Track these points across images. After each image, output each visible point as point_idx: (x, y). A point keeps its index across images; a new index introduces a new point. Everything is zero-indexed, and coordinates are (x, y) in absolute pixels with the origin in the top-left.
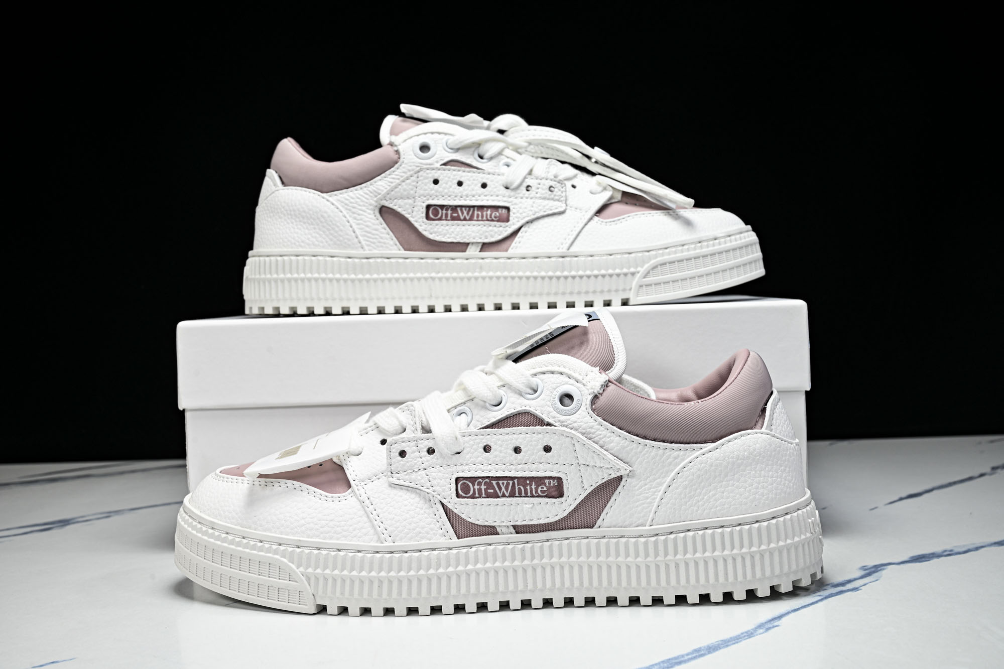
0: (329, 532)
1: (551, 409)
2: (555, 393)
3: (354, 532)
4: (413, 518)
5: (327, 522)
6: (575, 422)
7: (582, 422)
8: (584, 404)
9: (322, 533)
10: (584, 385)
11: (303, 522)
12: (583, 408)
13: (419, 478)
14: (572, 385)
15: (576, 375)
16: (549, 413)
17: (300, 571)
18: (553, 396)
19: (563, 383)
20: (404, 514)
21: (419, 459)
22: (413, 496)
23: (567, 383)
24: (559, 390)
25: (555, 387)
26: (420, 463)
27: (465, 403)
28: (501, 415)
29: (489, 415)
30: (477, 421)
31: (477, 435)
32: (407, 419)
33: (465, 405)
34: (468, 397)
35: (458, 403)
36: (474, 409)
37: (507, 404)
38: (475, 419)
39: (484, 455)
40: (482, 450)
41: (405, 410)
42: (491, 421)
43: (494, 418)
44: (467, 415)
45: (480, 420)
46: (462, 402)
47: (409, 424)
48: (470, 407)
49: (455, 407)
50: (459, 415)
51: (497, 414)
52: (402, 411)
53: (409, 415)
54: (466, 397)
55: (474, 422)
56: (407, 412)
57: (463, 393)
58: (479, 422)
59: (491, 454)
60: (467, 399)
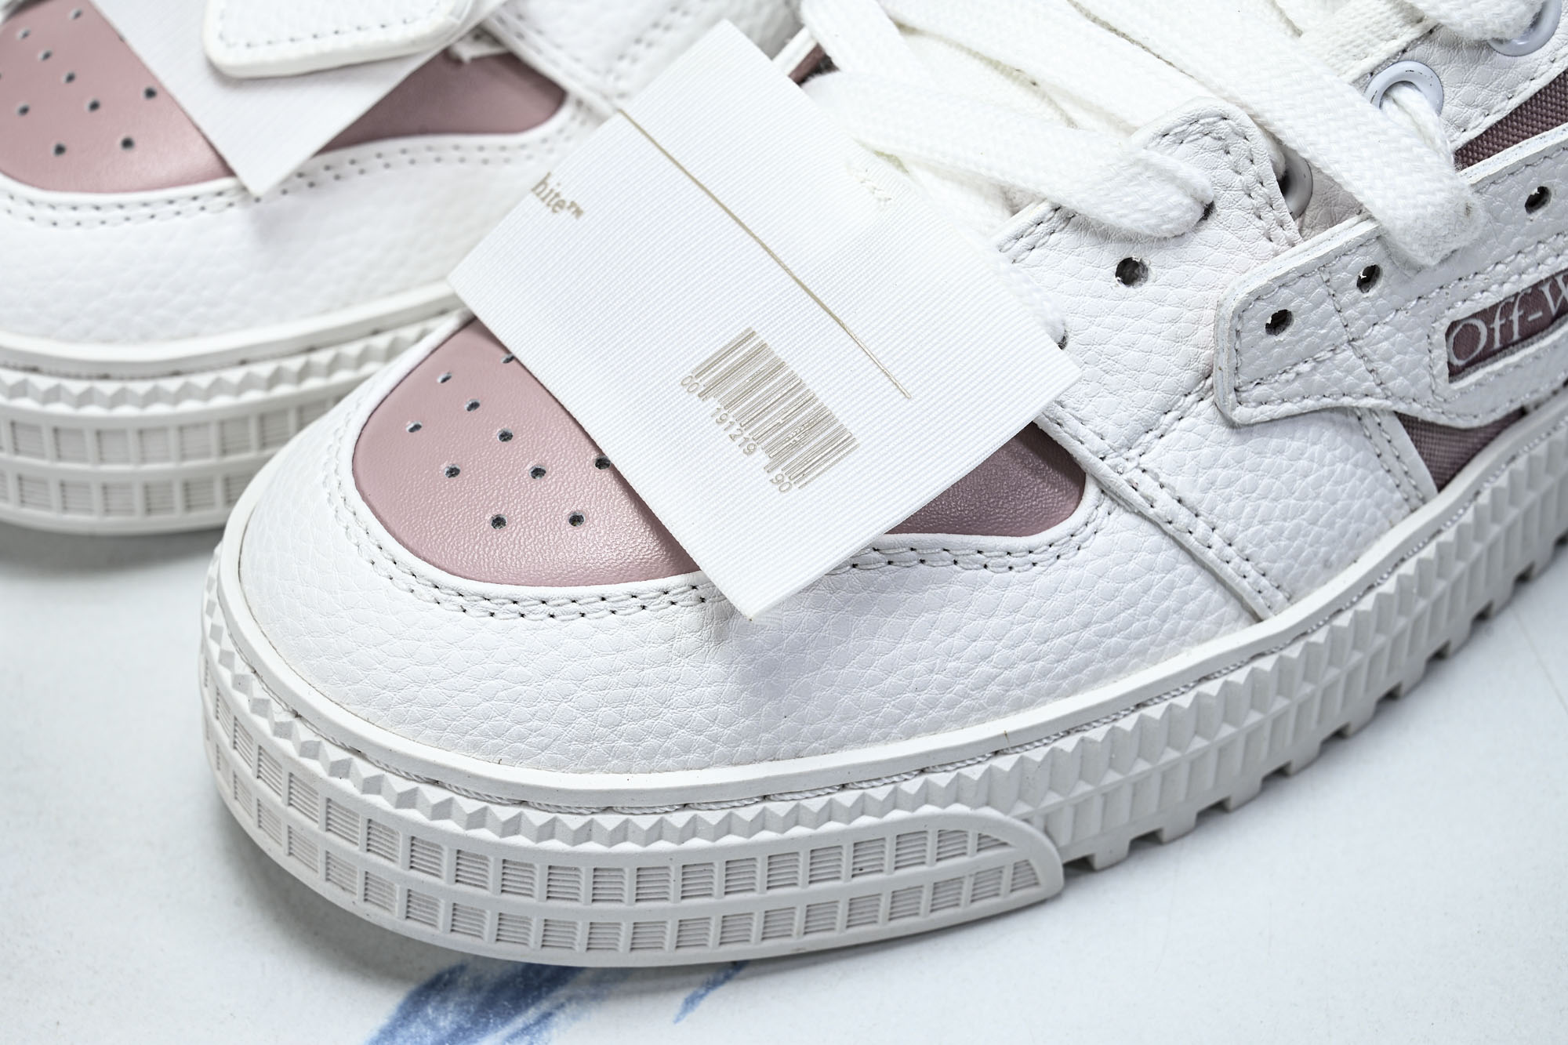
0: (1087, 663)
3: (1166, 626)
4: (1334, 503)
5: (1072, 636)
9: (1065, 676)
11: (985, 668)
13: (1337, 373)
17: (1016, 817)
20: (1309, 502)
21: (1336, 319)
22: (1313, 431)
26: (1340, 329)
27: (1404, 51)
28: (1555, 65)
29: (1510, 75)
30: (1468, 105)
31: (1512, 174)
32: (1209, 171)
33: (1407, 55)
34: (1412, 26)
35: (1383, 56)
36: (1445, 64)
37: (1562, 18)
38: (1456, 101)
39: (1528, 223)
40: (1524, 210)
41: (1190, 134)
42: (1521, 95)
43: (1528, 82)
44: (1419, 90)
45: (1480, 98)
46: (1395, 50)
47: (1227, 188)
48: (1427, 59)
49: (1372, 74)
50: (1386, 93)
51: (1538, 62)
52: (1174, 142)
53: (1215, 151)
54: (1404, 25)
55: (1454, 108)
56: (1200, 142)
57: (1401, 15)
58: (1477, 106)
59: (1546, 214)
60: (1411, 33)
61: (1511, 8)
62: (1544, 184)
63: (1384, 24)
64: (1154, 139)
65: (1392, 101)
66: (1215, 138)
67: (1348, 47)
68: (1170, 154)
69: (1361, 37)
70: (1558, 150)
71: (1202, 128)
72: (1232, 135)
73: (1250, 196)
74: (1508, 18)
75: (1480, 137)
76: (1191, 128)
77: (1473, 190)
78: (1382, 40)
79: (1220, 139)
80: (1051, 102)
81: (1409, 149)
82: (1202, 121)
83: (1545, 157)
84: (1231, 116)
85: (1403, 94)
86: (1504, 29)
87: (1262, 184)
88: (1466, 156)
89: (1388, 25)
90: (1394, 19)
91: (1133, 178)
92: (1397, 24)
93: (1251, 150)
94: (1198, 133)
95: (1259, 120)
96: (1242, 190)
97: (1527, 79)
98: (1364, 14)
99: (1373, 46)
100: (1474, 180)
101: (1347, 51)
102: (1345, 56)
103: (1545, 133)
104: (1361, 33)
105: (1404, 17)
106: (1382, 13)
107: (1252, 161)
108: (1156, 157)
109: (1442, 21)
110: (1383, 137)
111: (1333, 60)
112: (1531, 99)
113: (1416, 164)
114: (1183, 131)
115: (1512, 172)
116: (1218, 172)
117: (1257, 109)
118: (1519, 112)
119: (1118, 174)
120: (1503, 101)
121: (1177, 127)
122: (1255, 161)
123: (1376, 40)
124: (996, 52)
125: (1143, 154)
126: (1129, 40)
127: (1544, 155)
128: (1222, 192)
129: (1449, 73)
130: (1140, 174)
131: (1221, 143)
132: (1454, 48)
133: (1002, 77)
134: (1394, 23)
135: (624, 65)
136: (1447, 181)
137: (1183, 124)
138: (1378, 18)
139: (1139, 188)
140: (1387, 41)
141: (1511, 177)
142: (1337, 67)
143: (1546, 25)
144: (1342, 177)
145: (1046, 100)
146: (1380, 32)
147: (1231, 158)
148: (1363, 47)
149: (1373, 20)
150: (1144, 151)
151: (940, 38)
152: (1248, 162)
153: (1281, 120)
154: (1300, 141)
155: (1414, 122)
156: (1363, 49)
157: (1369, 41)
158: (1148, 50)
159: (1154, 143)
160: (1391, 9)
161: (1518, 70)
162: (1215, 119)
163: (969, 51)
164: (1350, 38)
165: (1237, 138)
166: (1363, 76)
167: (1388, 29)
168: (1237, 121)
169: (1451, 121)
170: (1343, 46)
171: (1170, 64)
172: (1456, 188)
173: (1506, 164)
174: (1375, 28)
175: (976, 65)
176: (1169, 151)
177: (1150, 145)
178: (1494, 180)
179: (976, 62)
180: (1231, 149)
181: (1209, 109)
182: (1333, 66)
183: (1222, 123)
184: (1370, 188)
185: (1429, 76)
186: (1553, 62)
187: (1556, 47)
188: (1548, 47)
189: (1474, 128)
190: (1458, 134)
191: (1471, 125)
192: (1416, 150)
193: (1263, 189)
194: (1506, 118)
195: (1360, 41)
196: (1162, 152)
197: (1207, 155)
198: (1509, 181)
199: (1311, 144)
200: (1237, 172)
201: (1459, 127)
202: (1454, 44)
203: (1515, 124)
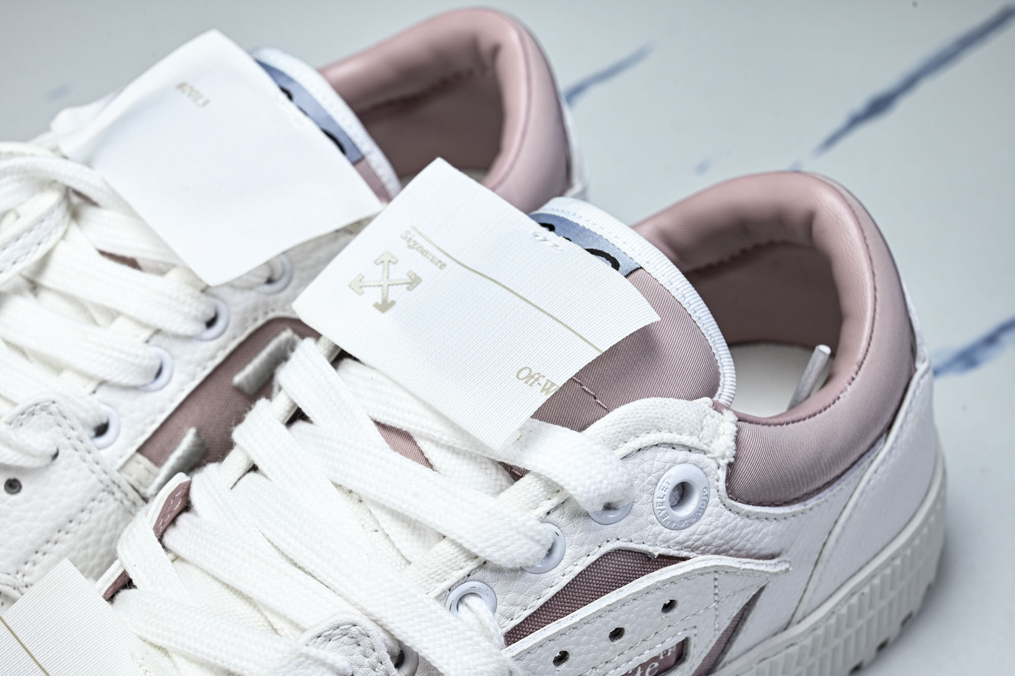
1: (658, 528)
2: (659, 492)
6: (706, 533)
7: (717, 527)
8: (713, 491)
10: (705, 453)
12: (714, 500)
14: (685, 462)
15: (686, 439)
16: (656, 535)
18: (656, 500)
19: (668, 466)
23: (674, 463)
24: (667, 485)
25: (655, 481)
27: (469, 575)
28: (565, 577)
29: (536, 585)
30: (512, 605)
31: (541, 646)
32: (349, 657)
33: (470, 578)
34: (472, 561)
35: (455, 580)
36: (494, 582)
37: (567, 549)
38: (504, 603)
39: (557, 673)
40: (553, 665)
41: (334, 636)
42: (545, 597)
43: (549, 588)
44: (481, 597)
45: (519, 600)
46: (462, 576)
47: (361, 666)
48: (484, 579)
49: (450, 590)
50: (461, 600)
51: (554, 576)
52: (325, 641)
53: (351, 645)
54: (467, 561)
55: (504, 607)
56: (341, 640)
57: (464, 555)
58: (518, 605)
59: (569, 665)
60: (471, 565)
61: (529, 549)
62: (564, 649)
63: (454, 561)
64: (312, 639)
65: (464, 605)
66: (350, 637)
67: (433, 576)
68: (323, 648)
69: (441, 569)
70: (570, 630)
71: (341, 631)
72: (360, 635)
73: (375, 670)
74: (528, 555)
75: (523, 622)
76: (335, 632)
77: (513, 659)
78: (454, 570)
79: (353, 637)
80: (259, 610)
81: (471, 638)
82: (341, 628)
83: (561, 634)
84: (358, 624)
85: (471, 601)
86: (526, 561)
87: (381, 663)
88: (512, 636)
89: (456, 561)
90: (460, 557)
91: (300, 664)
92: (462, 561)
93: (372, 644)
94: (339, 634)
95: (380, 623)
96: (370, 667)
97: (548, 587)
98: (441, 555)
99: (448, 574)
100: (514, 654)
101: (433, 578)
102: (431, 581)
103: (560, 620)
104: (440, 567)
105: (466, 556)
106: (452, 554)
107: (374, 650)
108: (313, 651)
109: (488, 559)
110: (454, 632)
111: (425, 584)
112: (553, 597)
113: (476, 647)
114: (330, 634)
115: (541, 645)
116: (354, 657)
117: (377, 616)
118: (546, 605)
119: (290, 663)
120: (534, 601)
121: (325, 631)
122: (376, 650)
123: (450, 571)
124: (227, 578)
125: (305, 649)
126: (304, 571)
127: (561, 633)
128: (358, 669)
129: (498, 586)
130: (303, 662)
131: (354, 640)
132: (500, 572)
133: (231, 593)
134: (460, 560)
135: (27, 567)
136: (495, 657)
137: (330, 630)
138: (450, 557)
139: (303, 670)
140: (458, 570)
141: (540, 649)
142: (427, 587)
143: (556, 555)
144: (430, 658)
145: (256, 608)
146: (453, 566)
147: (361, 648)
148: (442, 575)
149: (447, 558)
150: (306, 647)
151: (197, 567)
152: (371, 651)
153: (392, 623)
154: (404, 635)
155: (478, 618)
156: (442, 577)
157: (445, 571)
158: (315, 578)
159: (313, 642)
160: (458, 552)
161: (542, 582)
162: (349, 626)
163: (213, 577)
164: (433, 570)
165: (363, 637)
166: (444, 592)
167: (457, 563)
168: (362, 627)
169: (502, 615)
170: (429, 575)
171: (327, 587)
172: (501, 661)
173: (535, 642)
174: (449, 564)
175: (216, 586)
176: (323, 646)
177: (310, 643)
178: (528, 651)
179: (217, 583)
180: (361, 643)
181: (344, 621)
182: (424, 587)
183: (353, 629)
184: (447, 664)
185: (485, 589)
186: (564, 575)
187: (565, 566)
188: (560, 567)
189: (517, 618)
190: (508, 622)
191: (516, 616)
192: (476, 639)
193: (383, 666)
194: (538, 609)
195: (440, 572)
196: (318, 648)
197: (346, 647)
198: (539, 651)
199: (410, 638)
200: (365, 656)
201: (508, 618)
202: (499, 570)
203: (545, 612)
